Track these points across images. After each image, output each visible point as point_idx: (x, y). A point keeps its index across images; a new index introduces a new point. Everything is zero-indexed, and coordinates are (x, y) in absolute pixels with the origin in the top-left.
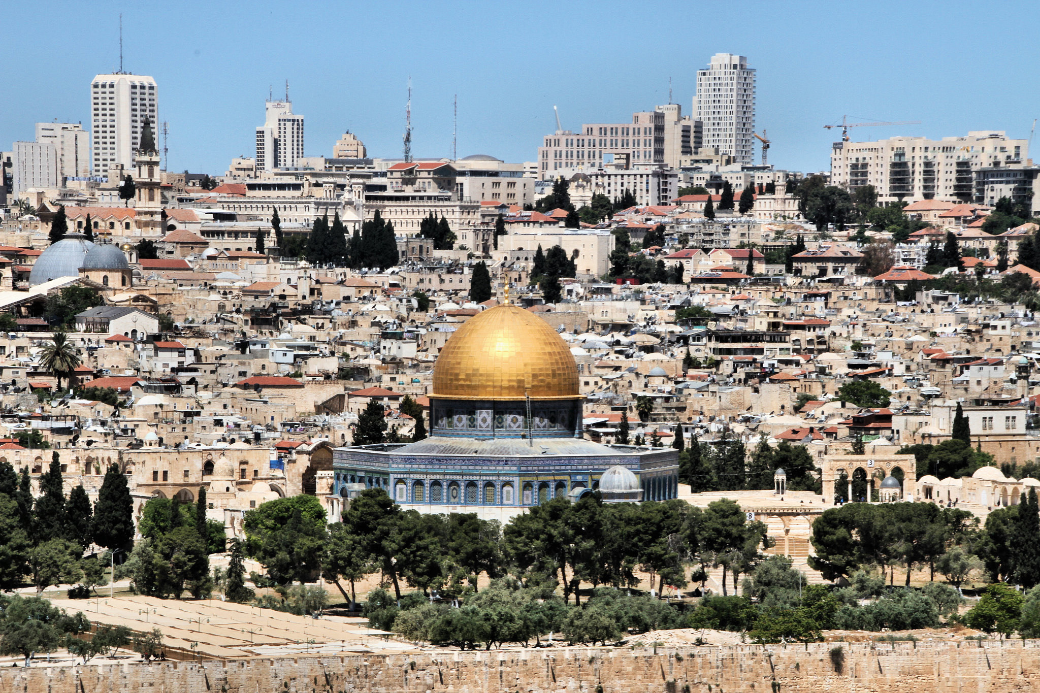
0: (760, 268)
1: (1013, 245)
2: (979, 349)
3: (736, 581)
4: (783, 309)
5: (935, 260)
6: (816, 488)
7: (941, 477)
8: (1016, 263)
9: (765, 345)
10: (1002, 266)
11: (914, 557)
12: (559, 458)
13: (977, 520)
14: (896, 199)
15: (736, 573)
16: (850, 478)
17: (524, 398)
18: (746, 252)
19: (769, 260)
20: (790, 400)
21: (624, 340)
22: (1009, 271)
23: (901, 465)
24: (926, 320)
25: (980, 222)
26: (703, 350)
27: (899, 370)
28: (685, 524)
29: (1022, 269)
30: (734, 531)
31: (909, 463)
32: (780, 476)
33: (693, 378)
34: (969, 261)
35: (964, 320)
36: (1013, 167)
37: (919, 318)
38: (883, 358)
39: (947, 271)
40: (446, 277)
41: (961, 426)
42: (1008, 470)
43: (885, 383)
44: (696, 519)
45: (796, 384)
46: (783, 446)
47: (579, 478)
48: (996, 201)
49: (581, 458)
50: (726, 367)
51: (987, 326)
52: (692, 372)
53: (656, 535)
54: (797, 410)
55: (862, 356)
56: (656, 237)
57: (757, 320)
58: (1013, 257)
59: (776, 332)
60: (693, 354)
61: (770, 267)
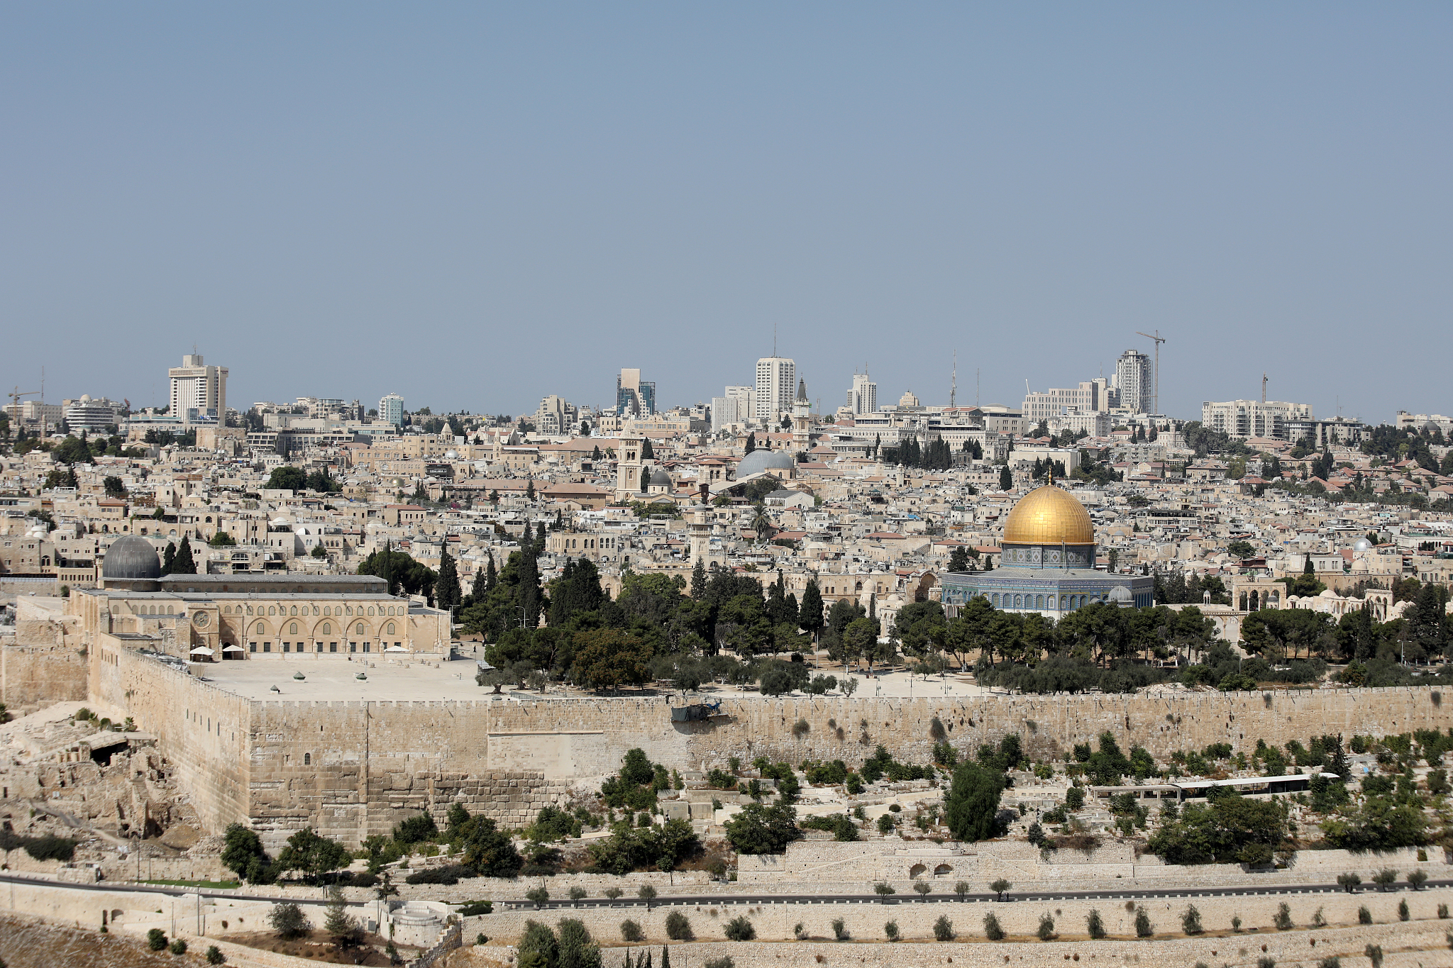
0: (1168, 474)
1: (1308, 464)
2: (1304, 524)
3: (1197, 654)
4: (1189, 498)
5: (1268, 473)
6: (1229, 603)
7: (1301, 595)
8: (1312, 476)
9: (1181, 519)
10: (1304, 477)
11: (1299, 643)
12: (1083, 581)
13: (1335, 619)
14: (1240, 437)
15: (1197, 651)
16: (1248, 597)
17: (1061, 543)
18: (1160, 465)
19: (1173, 470)
20: (1199, 551)
21: (1097, 514)
22: (1310, 480)
23: (1278, 588)
24: (1272, 506)
25: (1289, 451)
26: (1146, 521)
27: (1258, 535)
28: (1167, 620)
29: (1315, 478)
30: (1196, 625)
31: (1282, 587)
32: (1207, 595)
33: (1139, 538)
34: (1285, 473)
35: (1293, 506)
36: (1304, 420)
37: (1268, 504)
38: (1248, 527)
39: (1275, 479)
40: (983, 475)
41: (1309, 567)
42: (1337, 592)
43: (1252, 543)
44: (1175, 618)
45: (1200, 542)
46: (1208, 577)
47: (1095, 593)
48: (1296, 440)
49: (1096, 581)
50: (1158, 532)
51: (1306, 510)
52: (1138, 534)
53: (1151, 627)
54: (1203, 557)
55: (1237, 526)
56: (1105, 454)
57: (1176, 504)
58: (1310, 471)
59: (1186, 511)
60: (1139, 524)
61: (1174, 473)
